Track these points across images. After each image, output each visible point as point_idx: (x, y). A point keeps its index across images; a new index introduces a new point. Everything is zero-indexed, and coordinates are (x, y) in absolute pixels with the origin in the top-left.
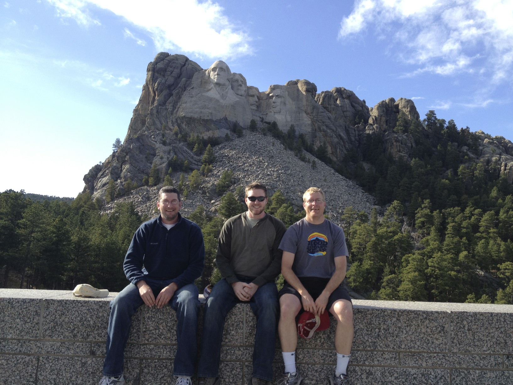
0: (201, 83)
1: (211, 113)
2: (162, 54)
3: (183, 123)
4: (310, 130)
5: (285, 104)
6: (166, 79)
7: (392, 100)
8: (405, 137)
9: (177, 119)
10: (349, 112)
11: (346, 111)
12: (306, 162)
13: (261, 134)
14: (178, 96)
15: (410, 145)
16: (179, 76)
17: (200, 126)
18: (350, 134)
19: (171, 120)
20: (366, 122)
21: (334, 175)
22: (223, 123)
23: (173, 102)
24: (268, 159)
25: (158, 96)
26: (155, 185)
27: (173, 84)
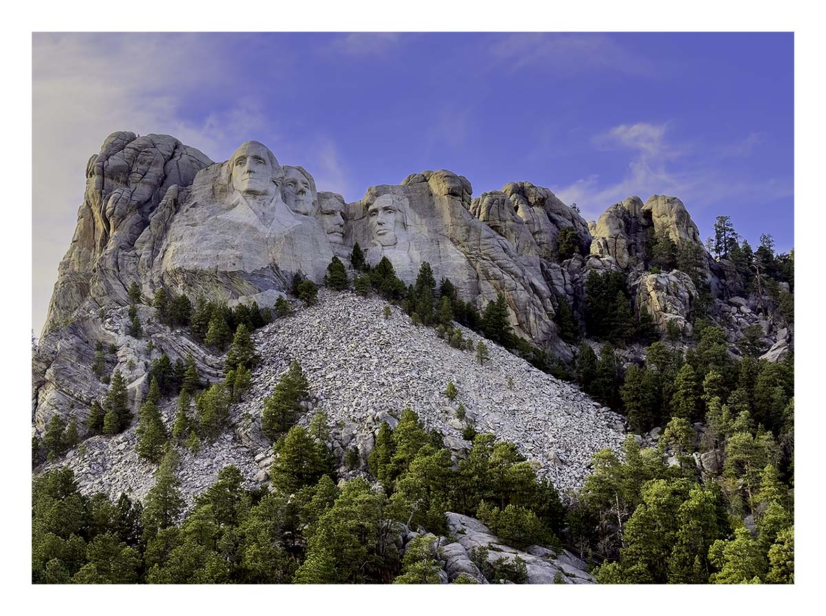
0: (214, 194)
1: (241, 258)
2: (119, 135)
3: (177, 284)
4: (465, 278)
5: (405, 225)
6: (132, 190)
7: (636, 202)
8: (674, 279)
9: (162, 278)
10: (546, 233)
11: (539, 232)
12: (465, 348)
13: (357, 295)
14: (163, 225)
15: (687, 294)
16: (162, 181)
17: (217, 287)
18: (554, 281)
19: (148, 280)
20: (585, 250)
21: (528, 374)
22: (268, 277)
23: (152, 239)
24: (378, 349)
25: (116, 228)
26: (121, 431)
27: (149, 200)
